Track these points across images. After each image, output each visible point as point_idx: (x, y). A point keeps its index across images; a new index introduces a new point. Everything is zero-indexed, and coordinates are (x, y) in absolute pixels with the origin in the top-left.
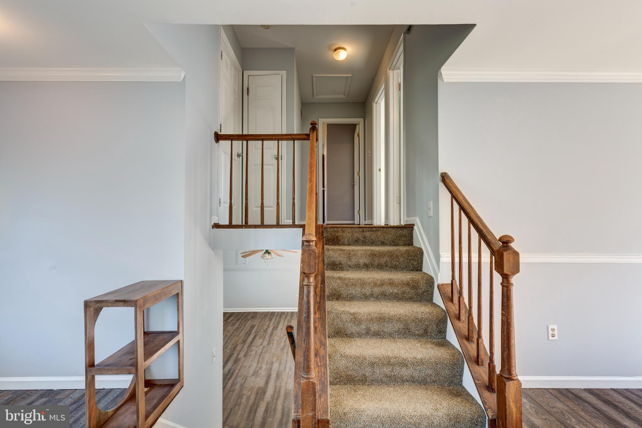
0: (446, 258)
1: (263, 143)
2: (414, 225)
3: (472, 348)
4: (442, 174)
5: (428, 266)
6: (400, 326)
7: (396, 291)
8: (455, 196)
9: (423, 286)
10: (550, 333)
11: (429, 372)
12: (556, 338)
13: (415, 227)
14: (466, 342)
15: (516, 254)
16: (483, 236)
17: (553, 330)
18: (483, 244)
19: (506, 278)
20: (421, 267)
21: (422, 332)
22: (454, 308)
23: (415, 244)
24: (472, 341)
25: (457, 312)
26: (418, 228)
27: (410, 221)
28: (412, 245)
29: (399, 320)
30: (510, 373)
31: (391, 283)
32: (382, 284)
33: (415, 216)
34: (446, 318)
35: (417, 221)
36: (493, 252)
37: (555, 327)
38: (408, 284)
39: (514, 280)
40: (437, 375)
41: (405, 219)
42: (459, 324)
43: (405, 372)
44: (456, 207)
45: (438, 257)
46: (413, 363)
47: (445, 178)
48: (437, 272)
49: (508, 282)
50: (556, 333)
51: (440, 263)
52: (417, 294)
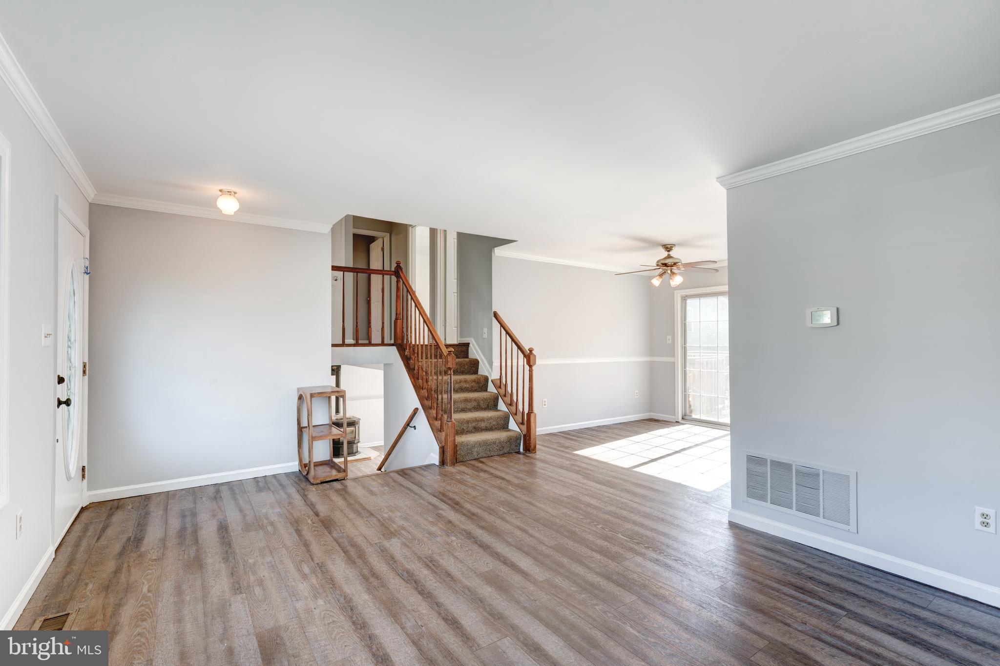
0: (496, 363)
1: (357, 274)
2: (469, 343)
3: (513, 408)
4: (494, 312)
5: (483, 370)
6: (475, 404)
7: (468, 386)
8: (502, 326)
9: (482, 382)
10: (544, 403)
11: (494, 423)
12: (546, 406)
13: (471, 345)
14: (510, 407)
15: (535, 356)
16: (520, 348)
17: (545, 402)
18: (520, 352)
19: (530, 366)
20: (478, 371)
21: (486, 406)
22: (502, 391)
23: (471, 356)
24: (513, 406)
25: (504, 393)
26: (474, 347)
27: (465, 340)
28: (468, 357)
29: (475, 400)
30: (532, 410)
31: (466, 381)
32: (460, 382)
33: (470, 337)
34: (498, 396)
35: (472, 342)
36: (525, 356)
37: (546, 400)
38: (474, 381)
39: (534, 368)
40: (497, 424)
41: (459, 339)
42: (505, 399)
43: (483, 425)
44: (504, 332)
45: (491, 364)
46: (487, 419)
47: (496, 315)
48: (491, 372)
49: (532, 369)
50: (546, 403)
51: (493, 367)
52: (479, 387)
